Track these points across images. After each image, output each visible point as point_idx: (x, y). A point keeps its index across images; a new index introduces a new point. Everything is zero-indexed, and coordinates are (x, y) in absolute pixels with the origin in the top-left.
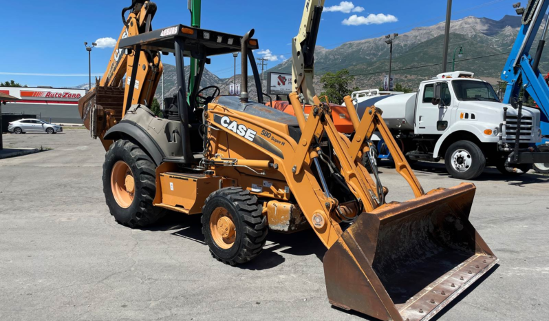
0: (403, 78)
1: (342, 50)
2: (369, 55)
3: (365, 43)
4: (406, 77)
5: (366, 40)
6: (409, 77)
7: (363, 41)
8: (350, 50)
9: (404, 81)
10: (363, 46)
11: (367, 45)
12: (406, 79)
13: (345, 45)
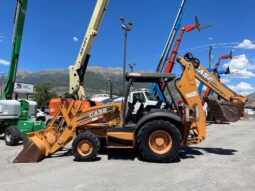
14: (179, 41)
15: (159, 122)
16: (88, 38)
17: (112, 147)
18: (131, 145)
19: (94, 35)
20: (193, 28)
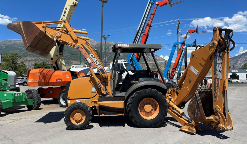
0: (38, 59)
1: (5, 43)
2: (20, 46)
3: (18, 40)
4: (40, 58)
5: (19, 39)
6: (41, 58)
7: (17, 39)
8: (10, 43)
9: (39, 60)
10: (17, 42)
11: (19, 41)
12: (40, 59)
13: (7, 40)
14: (153, 15)
15: (148, 90)
16: (69, 8)
17: (103, 115)
18: (122, 113)
19: (75, 5)
20: (166, 4)
